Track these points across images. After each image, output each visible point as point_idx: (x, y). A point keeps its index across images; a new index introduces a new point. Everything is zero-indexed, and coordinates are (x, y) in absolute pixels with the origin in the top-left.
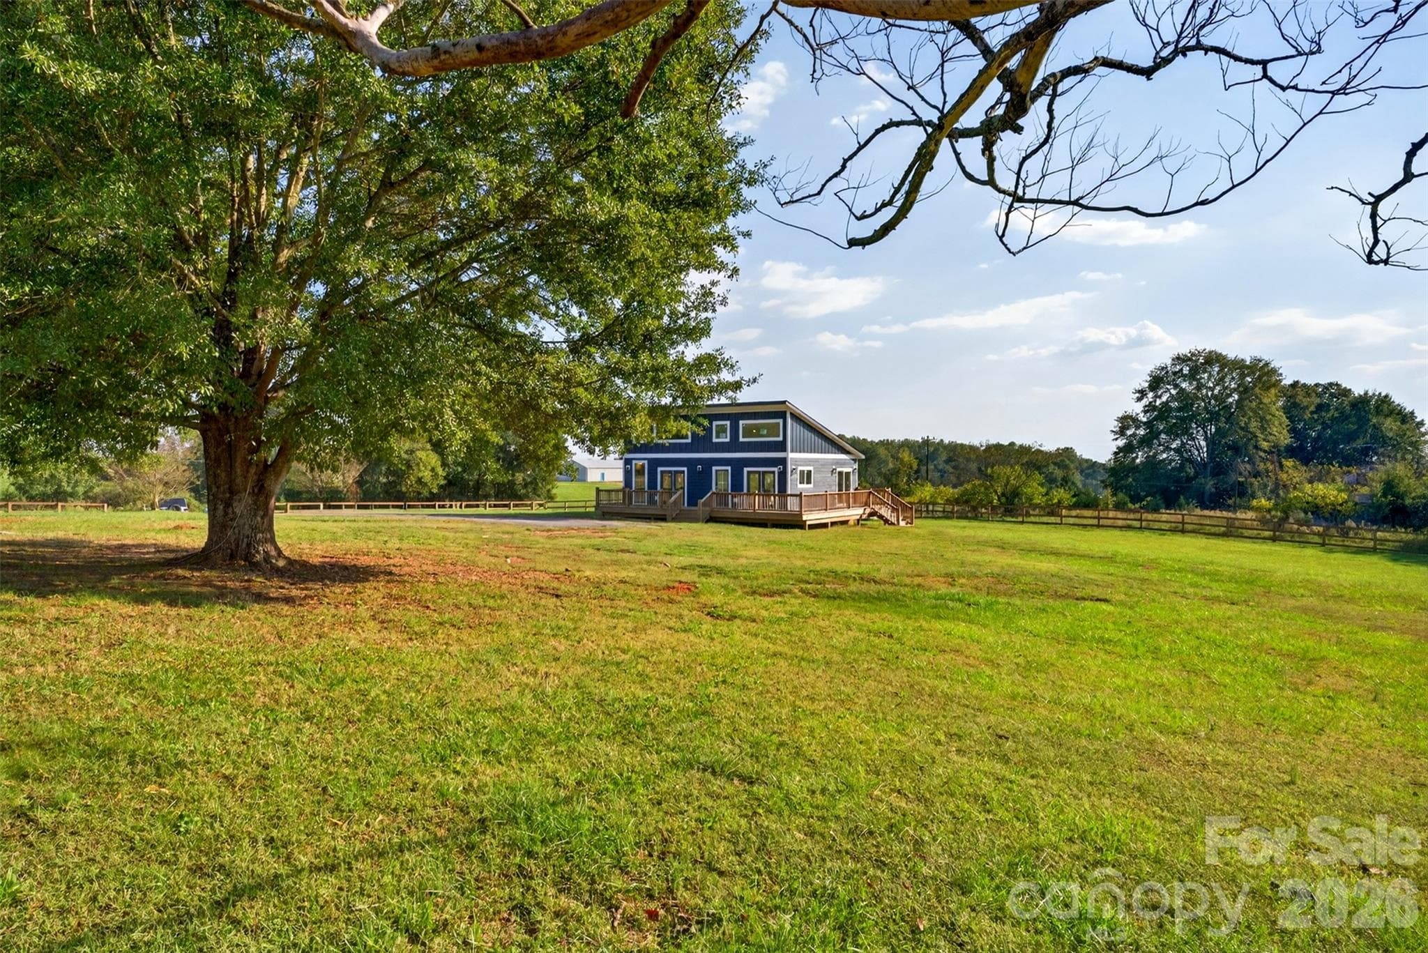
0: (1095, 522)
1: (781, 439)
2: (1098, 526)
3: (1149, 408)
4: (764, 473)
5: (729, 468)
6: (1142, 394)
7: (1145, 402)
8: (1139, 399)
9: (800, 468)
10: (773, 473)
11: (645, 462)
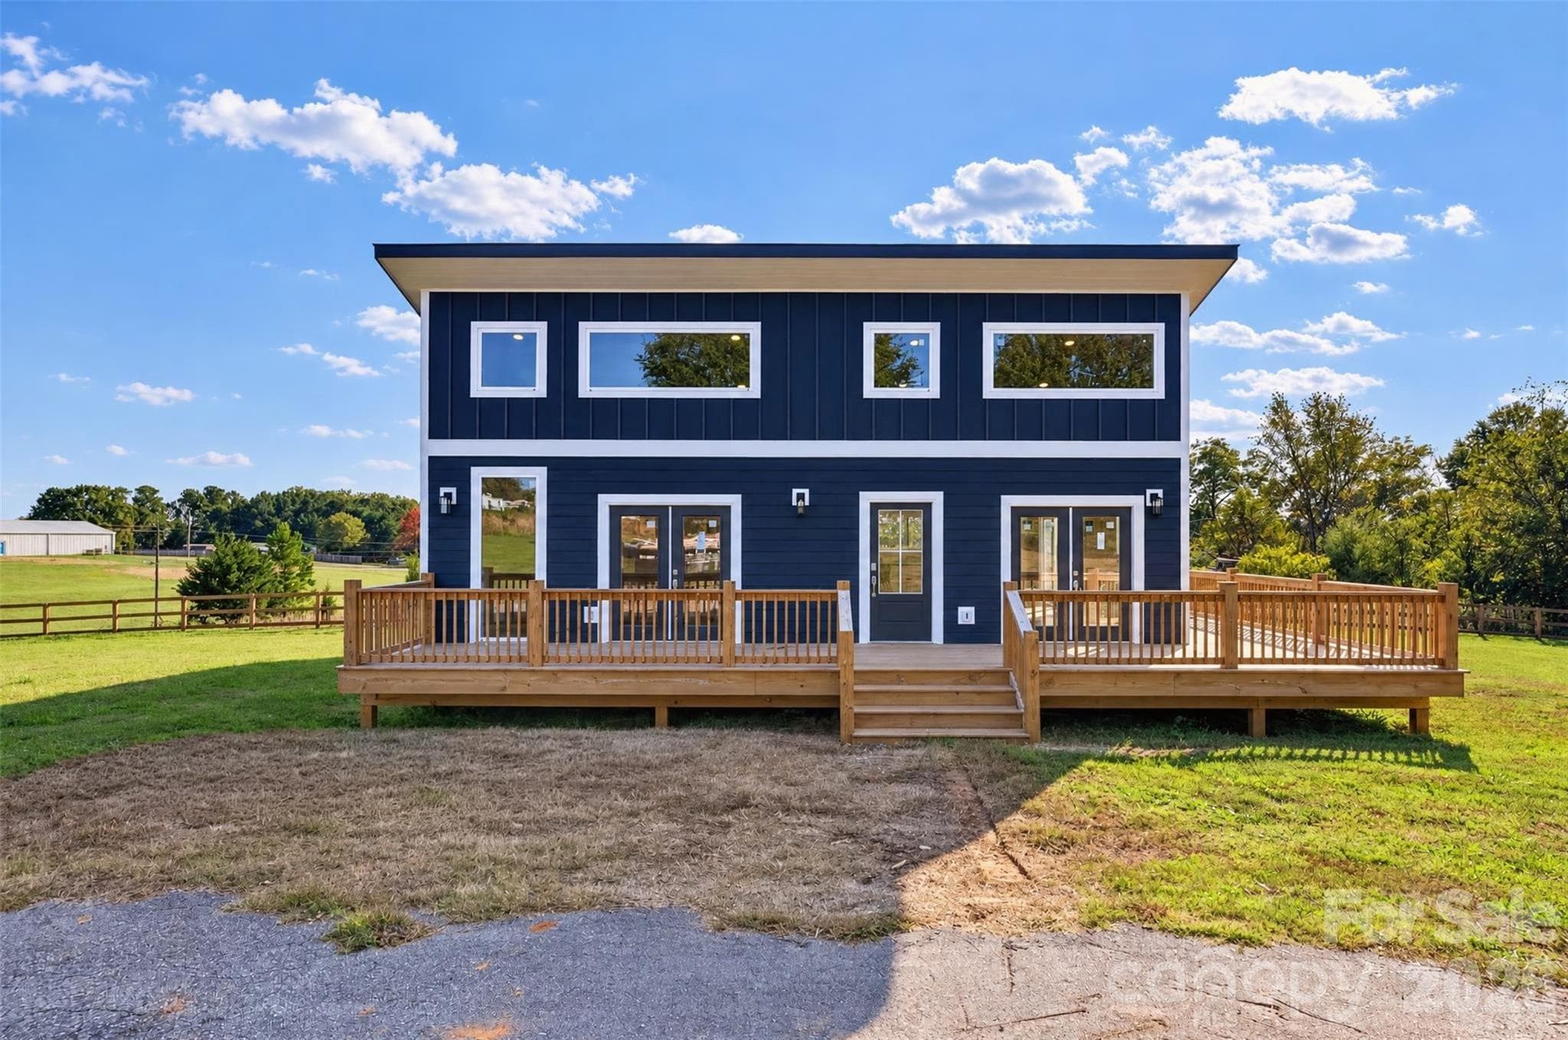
1: (1156, 391)
4: (1083, 514)
5: (934, 498)
10: (1125, 513)
11: (538, 479)
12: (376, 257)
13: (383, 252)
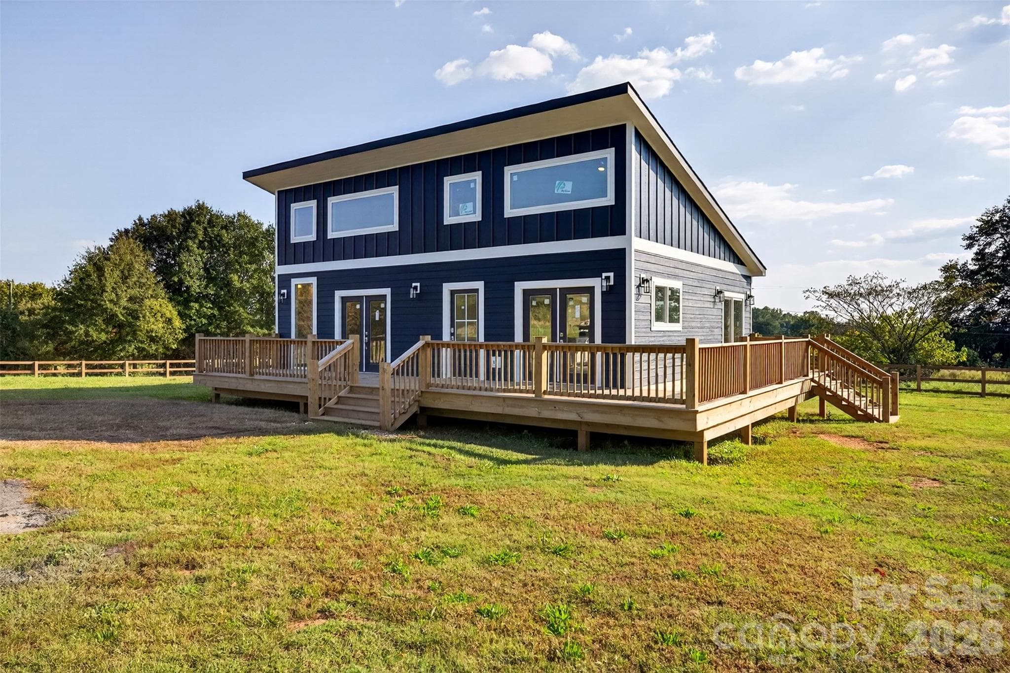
0: (977, 388)
1: (609, 200)
2: (982, 394)
3: (981, 256)
4: (565, 291)
5: (480, 285)
6: (971, 240)
7: (975, 249)
8: (969, 246)
9: (657, 281)
10: (590, 290)
11: (313, 280)
12: (244, 178)
13: (247, 176)
